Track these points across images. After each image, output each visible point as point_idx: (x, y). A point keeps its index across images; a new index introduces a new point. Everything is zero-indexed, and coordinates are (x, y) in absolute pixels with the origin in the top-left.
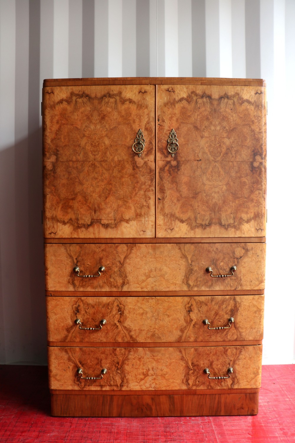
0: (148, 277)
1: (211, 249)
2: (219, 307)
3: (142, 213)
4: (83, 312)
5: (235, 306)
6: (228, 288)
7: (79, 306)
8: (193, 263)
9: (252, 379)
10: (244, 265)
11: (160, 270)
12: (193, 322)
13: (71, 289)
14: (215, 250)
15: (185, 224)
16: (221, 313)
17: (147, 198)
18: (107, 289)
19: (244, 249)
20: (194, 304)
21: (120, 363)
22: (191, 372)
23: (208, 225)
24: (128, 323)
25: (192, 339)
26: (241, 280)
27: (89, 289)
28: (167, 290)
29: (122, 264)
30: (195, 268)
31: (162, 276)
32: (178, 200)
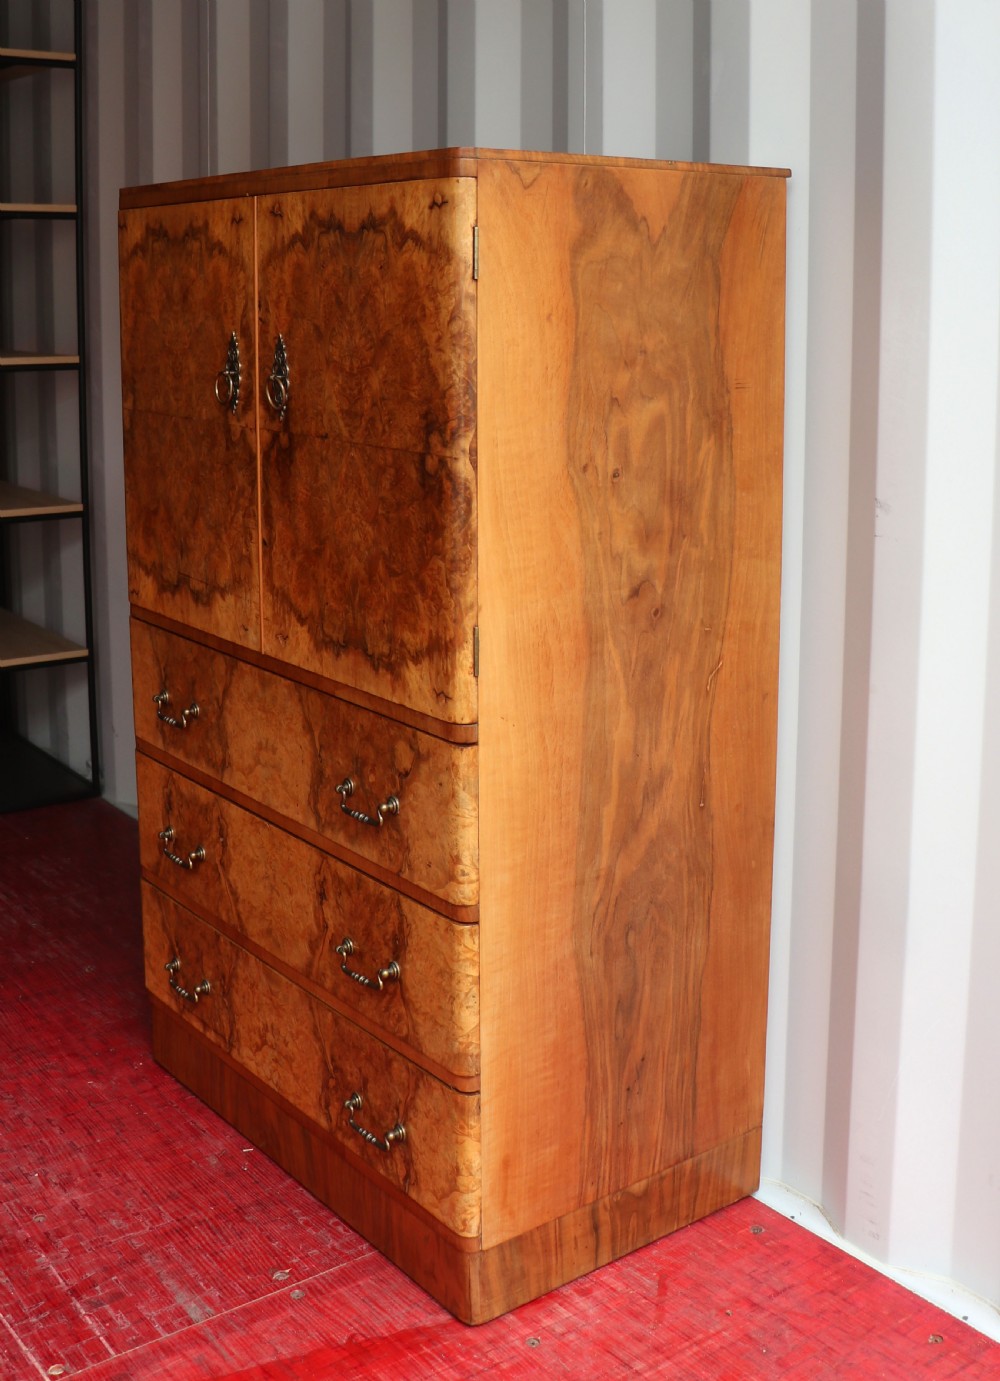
0: (258, 762)
1: (352, 723)
2: (372, 913)
3: (242, 578)
4: (176, 812)
5: (401, 930)
6: (386, 864)
7: (171, 792)
8: (323, 755)
9: (445, 1195)
10: (415, 803)
11: (274, 751)
12: (329, 934)
13: (160, 745)
14: (358, 728)
15: (305, 628)
16: (376, 933)
17: (248, 535)
18: (203, 767)
19: (411, 747)
20: (329, 878)
21: (227, 980)
22: (332, 1083)
23: (343, 647)
24: (233, 875)
25: (328, 984)
26: (408, 849)
27: (180, 756)
28: (284, 811)
29: (221, 708)
30: (328, 772)
31: (276, 767)
32: (294, 555)
